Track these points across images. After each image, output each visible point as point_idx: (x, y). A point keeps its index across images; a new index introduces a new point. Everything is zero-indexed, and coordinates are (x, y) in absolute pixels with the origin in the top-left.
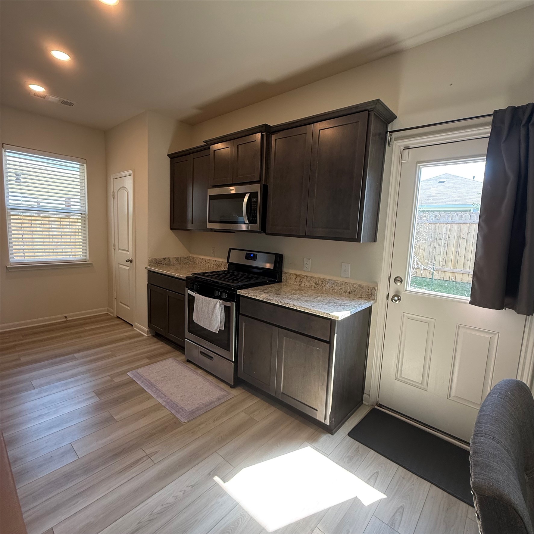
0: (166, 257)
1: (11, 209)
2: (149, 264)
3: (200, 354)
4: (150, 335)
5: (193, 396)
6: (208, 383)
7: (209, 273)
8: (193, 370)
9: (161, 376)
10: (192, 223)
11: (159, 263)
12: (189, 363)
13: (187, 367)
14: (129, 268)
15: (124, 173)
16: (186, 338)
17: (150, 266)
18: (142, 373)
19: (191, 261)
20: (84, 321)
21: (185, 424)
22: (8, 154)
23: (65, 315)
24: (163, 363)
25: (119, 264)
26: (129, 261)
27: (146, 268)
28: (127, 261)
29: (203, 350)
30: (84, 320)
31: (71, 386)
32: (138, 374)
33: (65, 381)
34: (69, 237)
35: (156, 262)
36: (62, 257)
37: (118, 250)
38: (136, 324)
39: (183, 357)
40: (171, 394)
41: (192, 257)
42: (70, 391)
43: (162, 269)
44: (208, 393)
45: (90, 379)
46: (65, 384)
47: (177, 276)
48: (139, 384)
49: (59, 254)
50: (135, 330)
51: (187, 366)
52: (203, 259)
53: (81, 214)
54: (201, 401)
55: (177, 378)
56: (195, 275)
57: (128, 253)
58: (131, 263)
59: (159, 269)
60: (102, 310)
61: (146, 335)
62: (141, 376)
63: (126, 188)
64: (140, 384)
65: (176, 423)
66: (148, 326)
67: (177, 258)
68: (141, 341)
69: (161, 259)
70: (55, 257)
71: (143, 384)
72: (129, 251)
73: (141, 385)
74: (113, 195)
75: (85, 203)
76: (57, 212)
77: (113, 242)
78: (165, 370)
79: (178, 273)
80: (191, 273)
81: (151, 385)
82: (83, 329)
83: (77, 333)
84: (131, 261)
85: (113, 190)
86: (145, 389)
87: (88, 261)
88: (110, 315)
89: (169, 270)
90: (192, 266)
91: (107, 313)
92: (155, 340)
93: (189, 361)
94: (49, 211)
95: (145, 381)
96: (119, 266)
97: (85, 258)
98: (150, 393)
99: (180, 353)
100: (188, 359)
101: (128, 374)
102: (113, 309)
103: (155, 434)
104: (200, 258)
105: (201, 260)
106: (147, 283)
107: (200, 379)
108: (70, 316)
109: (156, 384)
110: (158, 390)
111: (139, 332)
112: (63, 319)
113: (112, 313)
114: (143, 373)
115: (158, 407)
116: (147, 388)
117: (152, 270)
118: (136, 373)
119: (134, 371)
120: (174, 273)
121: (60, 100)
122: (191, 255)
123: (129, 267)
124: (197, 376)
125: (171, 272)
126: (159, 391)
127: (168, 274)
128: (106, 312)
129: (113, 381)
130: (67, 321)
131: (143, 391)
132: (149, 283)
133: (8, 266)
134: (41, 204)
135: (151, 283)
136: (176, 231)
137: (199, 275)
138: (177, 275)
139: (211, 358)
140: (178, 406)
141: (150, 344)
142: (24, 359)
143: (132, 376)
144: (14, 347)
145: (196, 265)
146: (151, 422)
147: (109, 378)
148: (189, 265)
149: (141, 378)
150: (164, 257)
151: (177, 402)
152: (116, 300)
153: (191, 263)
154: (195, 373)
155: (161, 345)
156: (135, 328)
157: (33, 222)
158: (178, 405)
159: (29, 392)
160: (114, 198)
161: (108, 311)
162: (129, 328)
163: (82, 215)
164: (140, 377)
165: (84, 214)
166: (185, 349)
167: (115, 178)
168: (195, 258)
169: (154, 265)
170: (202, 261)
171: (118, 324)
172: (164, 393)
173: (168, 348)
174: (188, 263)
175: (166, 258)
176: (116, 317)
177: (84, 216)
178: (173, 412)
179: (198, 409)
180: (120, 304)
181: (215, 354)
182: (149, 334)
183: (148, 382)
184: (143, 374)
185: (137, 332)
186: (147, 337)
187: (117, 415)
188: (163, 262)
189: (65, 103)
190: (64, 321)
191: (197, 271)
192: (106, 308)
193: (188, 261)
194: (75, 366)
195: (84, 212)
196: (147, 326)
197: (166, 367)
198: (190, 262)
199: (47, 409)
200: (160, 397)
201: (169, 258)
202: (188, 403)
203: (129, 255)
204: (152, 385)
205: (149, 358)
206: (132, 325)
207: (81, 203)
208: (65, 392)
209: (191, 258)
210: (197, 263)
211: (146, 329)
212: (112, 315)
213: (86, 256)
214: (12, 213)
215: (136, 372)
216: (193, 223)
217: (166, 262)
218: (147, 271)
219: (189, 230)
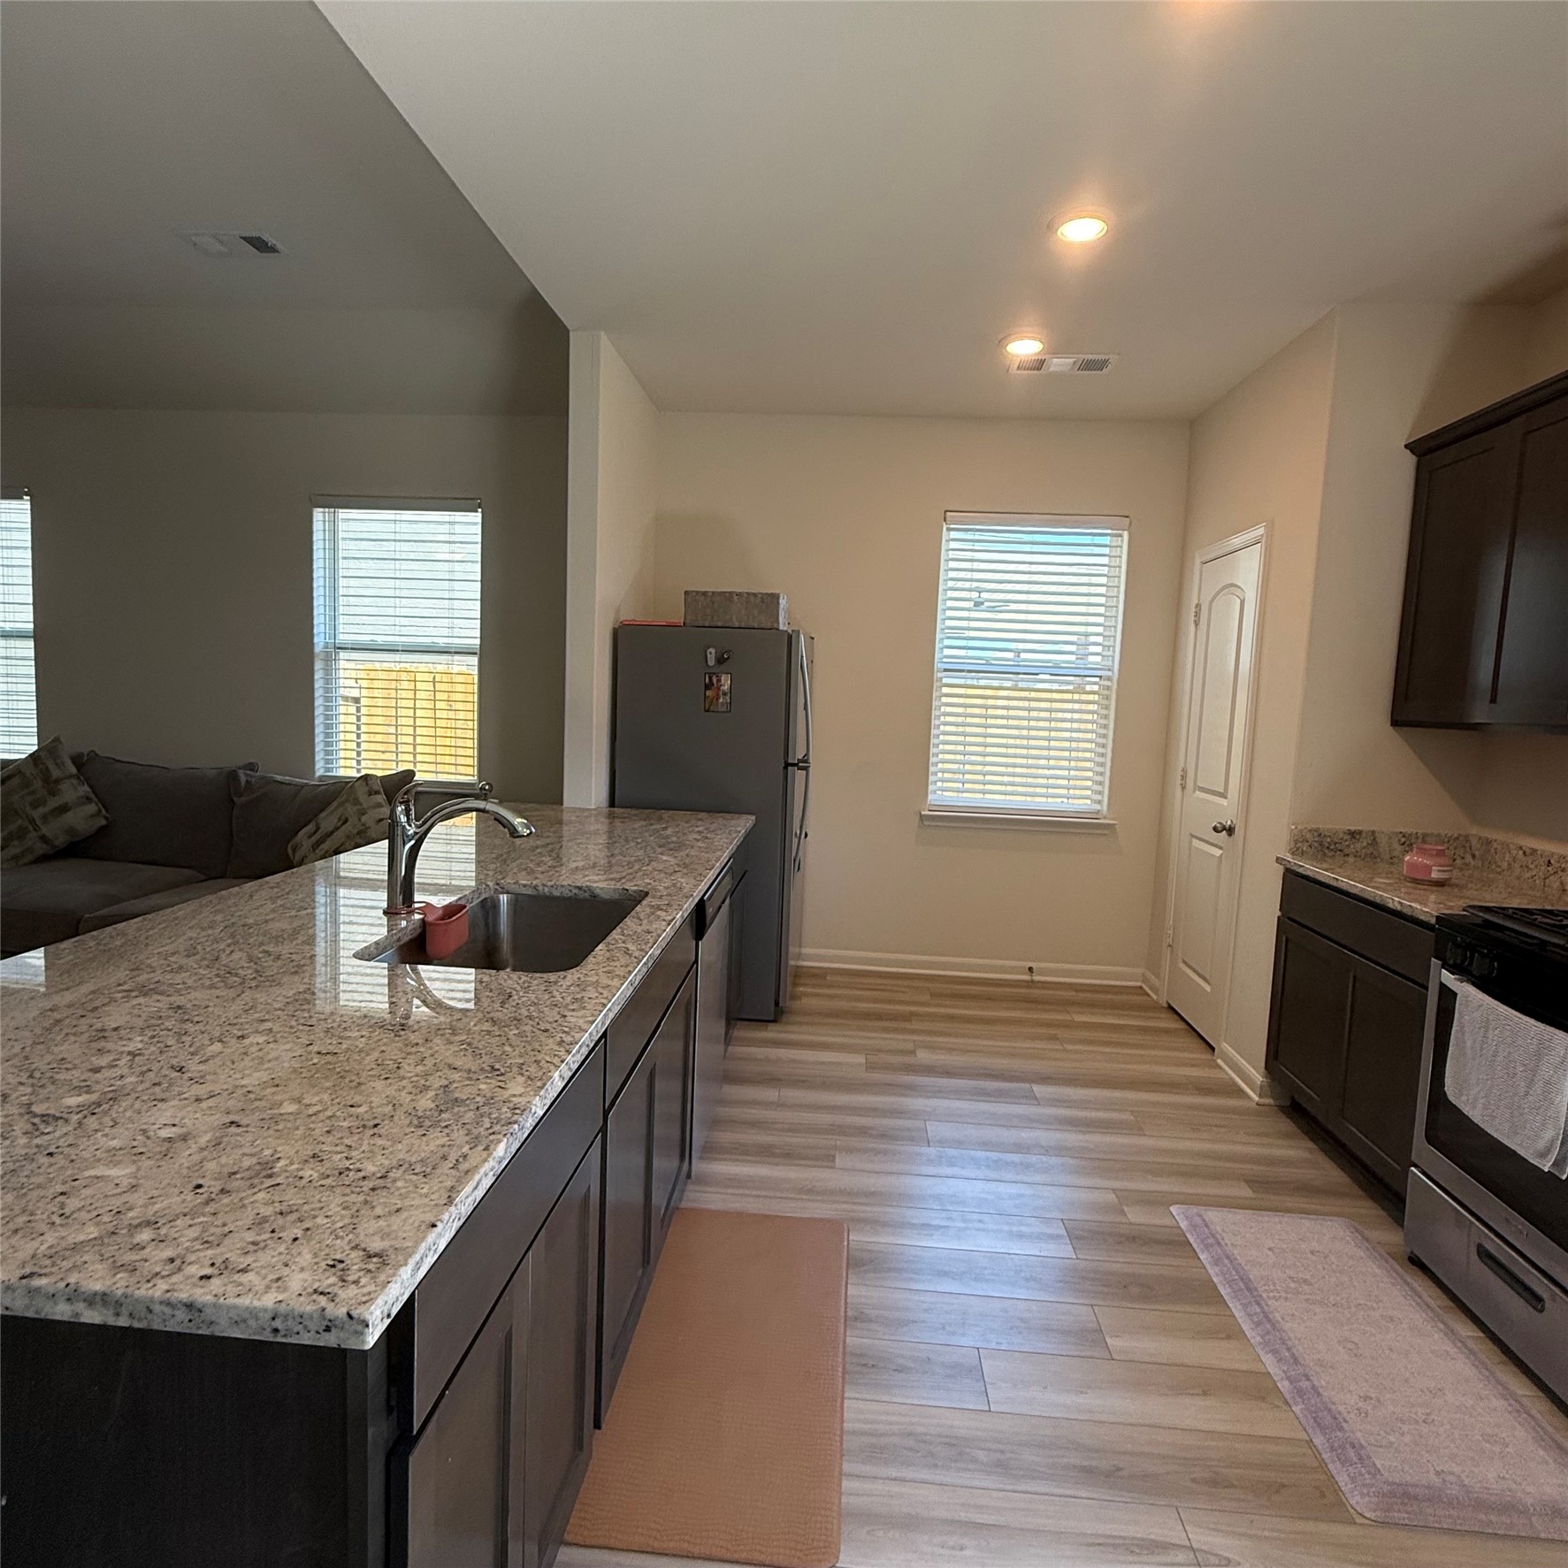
0: (1360, 828)
1: (946, 670)
2: (1292, 846)
3: (1474, 1256)
4: (1271, 1101)
5: (1417, 1422)
6: (1503, 1402)
7: (1557, 915)
8: (1432, 1310)
9: (1290, 1272)
10: (1493, 700)
11: (1332, 847)
12: (1420, 1273)
13: (1408, 1284)
14: (1221, 852)
15: (1237, 541)
16: (1416, 1166)
17: (1293, 854)
18: (1219, 1229)
19: (1474, 856)
20: (1074, 993)
21: (1370, 1526)
22: (953, 535)
23: (1031, 964)
24: (1306, 1224)
25: (1193, 836)
26: (1224, 829)
27: (1278, 858)
28: (1215, 829)
29: (1493, 1245)
30: (1076, 991)
31: (1009, 1176)
32: (1207, 1226)
33: (1001, 1155)
34: (1067, 744)
35: (1321, 844)
36: (1044, 800)
37: (1194, 791)
38: (1225, 1046)
39: (1393, 1237)
40: (1320, 1363)
41: (1480, 838)
42: (1004, 1189)
43: (1339, 870)
44: (1497, 1449)
45: (1063, 1179)
46: (997, 1165)
47: (1399, 908)
48: (1204, 1262)
49: (1038, 790)
50: (1220, 1068)
51: (1409, 1280)
52: (1534, 851)
53: (1100, 677)
54: (1456, 1469)
55: (1353, 1309)
56: (1481, 914)
57: (1224, 802)
58: (1230, 835)
59: (1326, 870)
60: (1123, 974)
61: (1256, 1098)
62: (1213, 1236)
63: (1239, 587)
64: (1208, 1266)
65: (1323, 1496)
66: (1266, 1068)
67: (1410, 835)
68: (1234, 1111)
69: (1341, 835)
70: (1029, 799)
71: (1217, 1269)
72: (1226, 798)
73: (1211, 1272)
74: (1197, 614)
75: (1114, 647)
76: (1052, 675)
77: (1182, 765)
78: (1309, 1255)
79: (1406, 896)
80: (1462, 903)
81: (1247, 1288)
82: (1068, 1017)
83: (1049, 1025)
84: (1230, 831)
85: (1199, 599)
86: (1223, 1293)
87: (1105, 818)
88: (1148, 995)
89: (1371, 879)
90: (1476, 874)
91: (1141, 987)
92: (1286, 1125)
93: (1415, 1262)
94: (1037, 674)
95: (1226, 1261)
96: (1191, 842)
97: (1098, 807)
98: (1237, 1314)
99: (1382, 1213)
100: (1416, 1252)
101: (1171, 1208)
102: (1157, 976)
103: (1232, 1486)
104: (1521, 848)
105: (1524, 853)
106: (1279, 913)
107: (1462, 1367)
108: (1042, 972)
109: (1264, 1295)
110: (1270, 1321)
111: (1232, 1079)
112: (1023, 974)
113: (1156, 991)
114: (1223, 1231)
115: (1258, 1389)
116: (1229, 1290)
117: (1300, 870)
118: (1198, 1220)
119: (1194, 1210)
120: (1384, 891)
121: (1075, 362)
122: (1474, 831)
123: (1221, 848)
124: (1448, 1346)
125: (1373, 887)
126: (1273, 1325)
127: (1360, 894)
128: (1139, 984)
129: (1123, 1213)
130: (1032, 981)
131: (1214, 1297)
132: (1283, 915)
133: (923, 813)
134: (1023, 655)
135: (1292, 916)
136: (1413, 729)
137: (1510, 917)
138: (1400, 902)
139: (1535, 1300)
140: (1341, 1429)
141: (1267, 1135)
142: (923, 1056)
143: (1184, 1225)
144: (908, 1017)
145: (1500, 873)
146: (1222, 1429)
147: (1112, 1197)
148: (1461, 869)
149: (1212, 1245)
150: (1353, 828)
151: (1341, 1408)
152: (1172, 951)
153: (1473, 863)
154: (1442, 1326)
155: (1304, 1154)
156: (1219, 1061)
157: (991, 702)
158: (1345, 1425)
159: (917, 1149)
160: (1197, 624)
161: (1143, 981)
162: (1203, 1056)
163: (1102, 683)
164: (1213, 1241)
165: (1109, 679)
166: (1404, 1202)
167: (1204, 559)
168: (1495, 845)
169: (1311, 851)
170: (1530, 859)
171: (1166, 1031)
172: (1289, 1343)
173: (1330, 1173)
174: (1458, 862)
175: (1360, 833)
176: (1165, 1005)
177: (1108, 683)
178: (1319, 1440)
179: (1434, 1497)
180: (1182, 966)
181: (1557, 1290)
182: (1267, 1096)
183: (1237, 1272)
184: (1224, 1235)
185: (1222, 1075)
186: (1257, 1104)
187: (1117, 1336)
188: (1348, 846)
189: (1089, 366)
190: (1023, 981)
191: (1492, 898)
192: (1139, 971)
193: (1460, 852)
194: (1030, 1122)
195: (1110, 673)
196: (1263, 1064)
197: (1315, 1245)
198: (1469, 858)
199: (944, 1215)
200: (1275, 1352)
201: (1373, 832)
202: (1391, 1444)
203: (1227, 809)
204: (1249, 1290)
205: (1253, 1182)
206: (1213, 1049)
207: (1104, 646)
208: (993, 1186)
209: (1474, 842)
210: (1505, 865)
211: (1258, 1077)
212: (1155, 997)
213: (1099, 802)
214: (945, 681)
215: (1200, 1216)
216: (1498, 700)
217: (1358, 846)
218: (1281, 869)
219: (1475, 727)
